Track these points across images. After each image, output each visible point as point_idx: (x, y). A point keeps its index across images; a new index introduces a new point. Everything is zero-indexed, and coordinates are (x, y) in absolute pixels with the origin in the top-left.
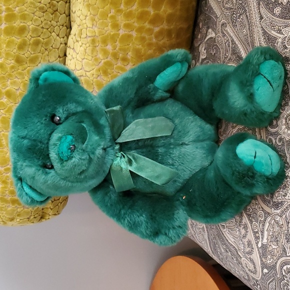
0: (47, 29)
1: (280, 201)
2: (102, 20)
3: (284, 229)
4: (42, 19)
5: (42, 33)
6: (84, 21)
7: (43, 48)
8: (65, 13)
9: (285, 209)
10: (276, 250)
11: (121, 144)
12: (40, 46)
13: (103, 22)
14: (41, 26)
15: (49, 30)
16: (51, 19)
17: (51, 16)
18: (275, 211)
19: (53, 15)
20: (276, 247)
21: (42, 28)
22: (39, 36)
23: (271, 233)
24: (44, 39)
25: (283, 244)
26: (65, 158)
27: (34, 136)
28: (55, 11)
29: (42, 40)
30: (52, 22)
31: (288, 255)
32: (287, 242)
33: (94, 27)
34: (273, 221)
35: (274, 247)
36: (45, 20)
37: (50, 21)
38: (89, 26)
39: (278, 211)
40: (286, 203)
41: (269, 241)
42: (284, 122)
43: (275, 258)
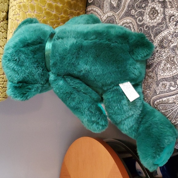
1: (150, 63)
3: (155, 79)
9: (154, 67)
10: (149, 94)
18: (148, 70)
20: (149, 92)
23: (146, 84)
25: (154, 88)
31: (157, 94)
32: (157, 86)
34: (147, 76)
35: (148, 92)
39: (150, 70)
40: (155, 63)
41: (145, 89)
42: (148, 17)
43: (149, 98)
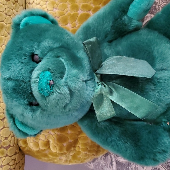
0: (10, 16)
2: (62, 3)
4: (6, 6)
5: (6, 18)
6: (44, 6)
7: (6, 32)
8: (22, 6)
11: (102, 75)
12: (4, 29)
13: (63, 4)
14: (5, 12)
15: (11, 16)
16: (12, 8)
17: (13, 5)
19: (15, 5)
21: (6, 14)
22: (3, 21)
24: (7, 24)
26: (46, 94)
27: (17, 75)
28: (16, 2)
29: (6, 25)
30: (14, 10)
33: (54, 10)
36: (8, 8)
37: (12, 10)
38: (49, 9)
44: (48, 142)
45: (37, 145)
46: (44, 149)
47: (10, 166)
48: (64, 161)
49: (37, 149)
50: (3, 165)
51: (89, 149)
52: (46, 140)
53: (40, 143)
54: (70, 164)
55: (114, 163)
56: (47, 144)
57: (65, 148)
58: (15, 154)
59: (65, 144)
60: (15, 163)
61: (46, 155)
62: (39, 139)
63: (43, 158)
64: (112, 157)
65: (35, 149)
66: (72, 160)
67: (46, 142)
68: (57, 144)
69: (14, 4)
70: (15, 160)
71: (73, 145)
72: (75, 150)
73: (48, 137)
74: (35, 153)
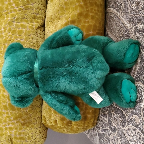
44: (56, 121)
45: (51, 122)
46: (54, 124)
47: (37, 133)
48: (66, 131)
49: (51, 125)
50: (33, 133)
51: (79, 125)
52: (55, 120)
53: (52, 121)
54: (70, 133)
55: (97, 134)
56: (56, 122)
57: (65, 124)
58: (40, 127)
59: (65, 122)
60: (40, 132)
61: (56, 128)
62: (52, 119)
63: (55, 130)
64: (96, 130)
65: (50, 125)
66: (70, 131)
67: (55, 121)
68: (61, 122)
69: (37, 48)
70: (40, 130)
71: (70, 123)
72: (71, 125)
73: (56, 118)
74: (50, 127)
